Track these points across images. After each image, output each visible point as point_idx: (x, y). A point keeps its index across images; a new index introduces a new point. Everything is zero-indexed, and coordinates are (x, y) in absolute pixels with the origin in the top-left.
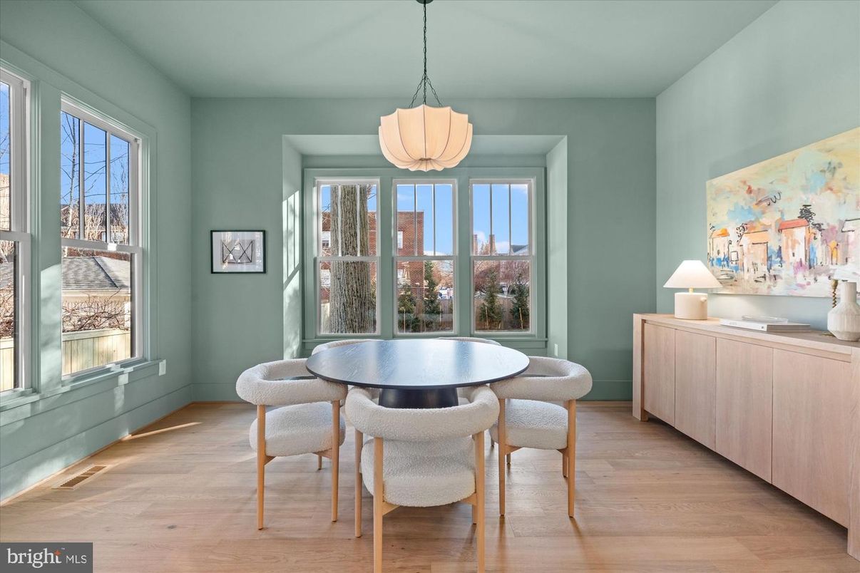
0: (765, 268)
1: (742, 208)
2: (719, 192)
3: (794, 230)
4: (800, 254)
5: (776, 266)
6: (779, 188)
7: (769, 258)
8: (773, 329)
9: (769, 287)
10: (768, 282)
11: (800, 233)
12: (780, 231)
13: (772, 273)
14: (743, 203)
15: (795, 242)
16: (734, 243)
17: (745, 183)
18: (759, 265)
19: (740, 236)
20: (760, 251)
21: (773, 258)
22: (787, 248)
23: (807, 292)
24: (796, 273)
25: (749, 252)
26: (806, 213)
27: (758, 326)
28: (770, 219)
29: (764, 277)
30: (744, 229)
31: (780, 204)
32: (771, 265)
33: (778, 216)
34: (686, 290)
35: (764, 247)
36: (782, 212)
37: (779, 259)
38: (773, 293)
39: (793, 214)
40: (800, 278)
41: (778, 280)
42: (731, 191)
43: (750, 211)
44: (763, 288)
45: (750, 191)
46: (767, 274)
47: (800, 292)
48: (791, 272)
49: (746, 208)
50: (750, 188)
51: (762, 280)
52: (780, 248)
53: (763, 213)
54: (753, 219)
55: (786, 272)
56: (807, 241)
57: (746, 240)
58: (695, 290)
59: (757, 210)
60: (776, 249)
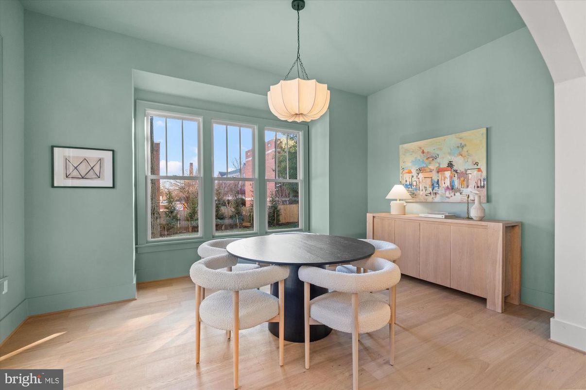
0: (431, 189)
1: (419, 160)
2: (407, 151)
3: (445, 172)
4: (448, 183)
5: (436, 188)
6: (438, 152)
7: (433, 185)
8: (446, 217)
9: (433, 198)
10: (432, 196)
11: (448, 174)
12: (438, 172)
13: (434, 191)
14: (419, 158)
15: (445, 178)
16: (415, 177)
17: (421, 148)
18: (428, 188)
19: (418, 174)
20: (429, 181)
21: (435, 185)
22: (442, 180)
23: (451, 200)
24: (445, 192)
25: (423, 182)
26: (450, 165)
27: (440, 216)
28: (433, 166)
29: (430, 193)
30: (420, 170)
31: (438, 160)
32: (434, 188)
33: (438, 165)
34: (396, 200)
35: (430, 179)
36: (439, 164)
37: (438, 185)
38: (434, 201)
39: (444, 165)
40: (447, 194)
41: (437, 195)
42: (413, 152)
43: (423, 162)
44: (430, 199)
45: (423, 152)
46: (432, 192)
47: (447, 200)
48: (444, 191)
49: (421, 160)
50: (423, 151)
51: (429, 195)
52: (438, 180)
53: (430, 163)
54: (425, 166)
55: (441, 191)
56: (451, 178)
57: (421, 176)
58: (400, 200)
59: (427, 162)
60: (436, 180)
